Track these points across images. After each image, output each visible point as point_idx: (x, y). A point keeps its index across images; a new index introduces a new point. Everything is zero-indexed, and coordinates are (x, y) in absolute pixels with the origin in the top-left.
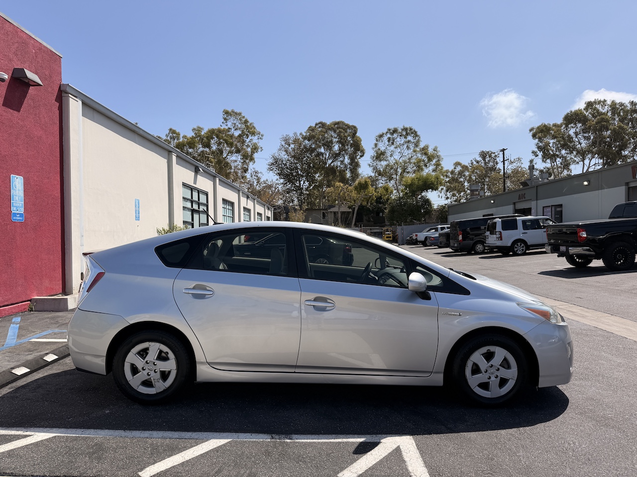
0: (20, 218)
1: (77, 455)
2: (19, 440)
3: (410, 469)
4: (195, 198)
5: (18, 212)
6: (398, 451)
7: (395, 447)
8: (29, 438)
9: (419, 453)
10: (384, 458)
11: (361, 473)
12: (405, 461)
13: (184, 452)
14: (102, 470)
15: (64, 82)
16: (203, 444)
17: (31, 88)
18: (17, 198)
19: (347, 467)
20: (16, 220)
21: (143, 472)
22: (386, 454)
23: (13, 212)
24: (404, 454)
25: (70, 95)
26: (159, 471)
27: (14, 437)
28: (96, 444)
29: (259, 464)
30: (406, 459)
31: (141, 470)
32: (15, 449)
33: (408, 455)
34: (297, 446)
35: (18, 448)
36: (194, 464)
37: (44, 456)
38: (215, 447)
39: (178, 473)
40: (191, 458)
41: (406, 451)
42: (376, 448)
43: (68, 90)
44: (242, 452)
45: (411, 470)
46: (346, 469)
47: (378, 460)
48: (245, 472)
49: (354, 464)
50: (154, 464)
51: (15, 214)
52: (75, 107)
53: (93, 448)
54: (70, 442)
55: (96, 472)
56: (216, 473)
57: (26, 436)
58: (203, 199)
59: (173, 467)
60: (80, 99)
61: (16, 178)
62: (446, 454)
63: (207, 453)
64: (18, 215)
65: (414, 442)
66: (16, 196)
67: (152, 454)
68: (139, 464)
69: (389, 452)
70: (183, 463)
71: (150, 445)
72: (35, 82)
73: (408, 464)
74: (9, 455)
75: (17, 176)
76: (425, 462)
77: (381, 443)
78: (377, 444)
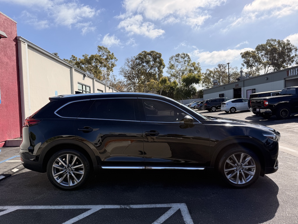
3: (185, 220)
4: (84, 89)
7: (178, 209)
8: (5, 211)
9: (189, 212)
10: (173, 215)
12: (182, 216)
13: (79, 215)
15: (18, 35)
19: (156, 220)
25: (21, 42)
36: (84, 221)
37: (11, 220)
38: (94, 212)
40: (82, 218)
41: (183, 211)
42: (169, 210)
43: (20, 39)
44: (107, 214)
47: (170, 216)
49: (159, 219)
50: (65, 222)
52: (24, 47)
53: (35, 214)
54: (25, 212)
58: (88, 89)
60: (26, 43)
63: (90, 215)
67: (64, 217)
69: (175, 212)
70: (79, 221)
72: (3, 36)
76: (192, 217)
77: (171, 207)
78: (169, 208)
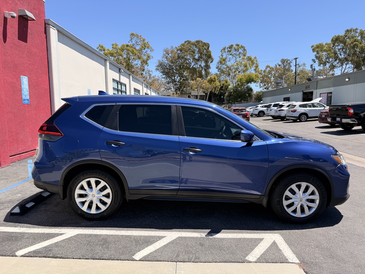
0: (27, 102)
1: (94, 246)
2: (59, 237)
3: (285, 254)
4: (119, 88)
5: (26, 98)
6: (274, 243)
7: (272, 241)
8: (63, 235)
9: (287, 245)
10: (268, 248)
11: (258, 257)
12: (280, 250)
13: (154, 244)
14: (111, 255)
15: (46, 18)
16: (163, 239)
17: (29, 22)
18: (25, 90)
19: (249, 253)
20: (25, 103)
21: (135, 256)
22: (269, 246)
23: (23, 98)
24: (279, 245)
25: (51, 26)
26: (144, 256)
27: (55, 235)
28: (103, 239)
29: (198, 251)
30: (281, 249)
31: (134, 255)
32: (58, 242)
33: (281, 246)
34: (217, 240)
35: (60, 241)
36: (162, 252)
37: (76, 246)
38: (171, 241)
39: (155, 256)
40: (159, 247)
41: (280, 244)
42: (262, 242)
43: (50, 23)
44: (187, 244)
45: (286, 256)
46: (249, 255)
47: (266, 249)
48: (193, 257)
49: (253, 251)
50: (139, 251)
51: (24, 100)
52: (53, 33)
53: (101, 241)
54: (88, 237)
55: (109, 256)
56: (176, 256)
57: (61, 234)
58: (123, 89)
59: (151, 253)
60: (56, 28)
61: (24, 78)
62: (303, 246)
63: (168, 244)
64: (27, 100)
65: (282, 238)
66: (24, 88)
67: (136, 245)
68: (131, 251)
69: (270, 244)
70: (156, 250)
71: (134, 240)
72: (31, 18)
73: (283, 251)
74: (56, 246)
75: (24, 77)
76: (293, 251)
77: (264, 238)
78: (261, 240)
